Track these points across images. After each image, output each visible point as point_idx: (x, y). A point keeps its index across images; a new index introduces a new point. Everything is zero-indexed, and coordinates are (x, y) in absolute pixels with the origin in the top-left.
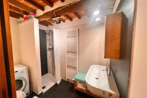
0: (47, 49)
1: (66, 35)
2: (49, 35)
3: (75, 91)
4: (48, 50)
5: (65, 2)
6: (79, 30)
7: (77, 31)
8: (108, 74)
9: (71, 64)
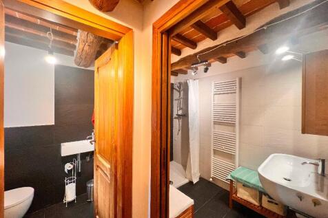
0: (175, 116)
1: (213, 90)
2: (179, 92)
3: (231, 202)
4: (175, 118)
5: (218, 39)
6: (240, 80)
7: (237, 82)
8: (317, 173)
9: (223, 148)
